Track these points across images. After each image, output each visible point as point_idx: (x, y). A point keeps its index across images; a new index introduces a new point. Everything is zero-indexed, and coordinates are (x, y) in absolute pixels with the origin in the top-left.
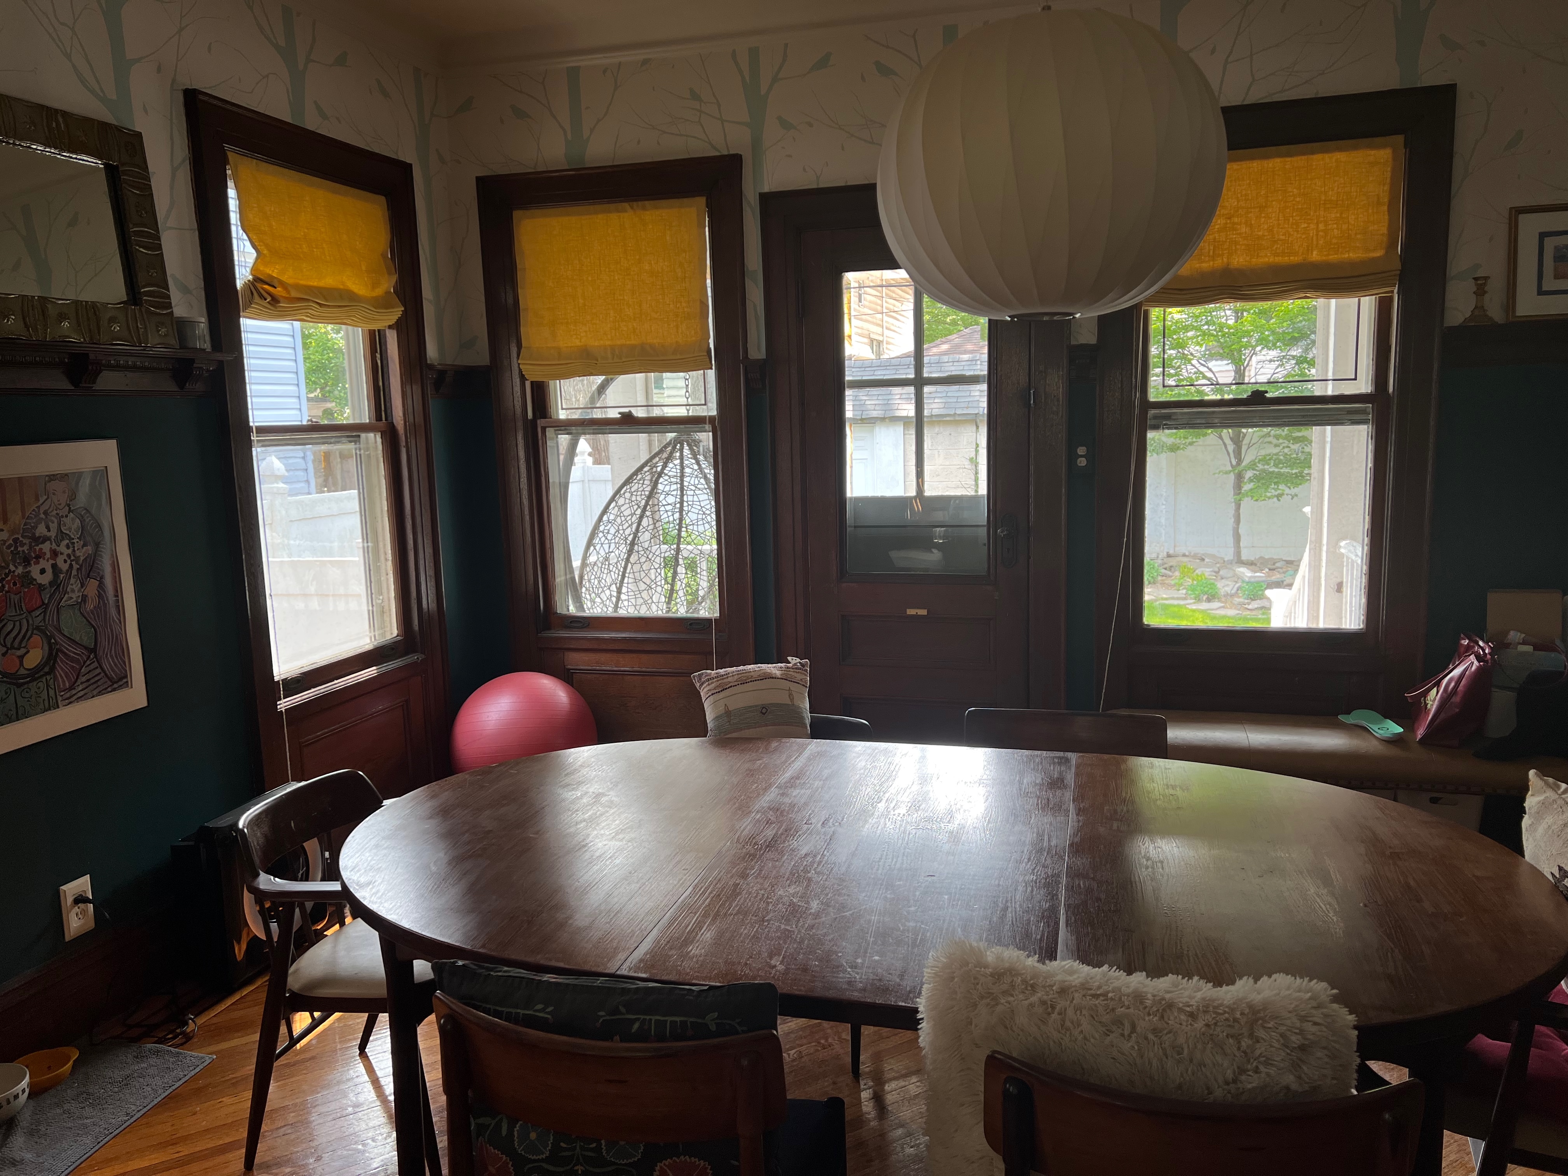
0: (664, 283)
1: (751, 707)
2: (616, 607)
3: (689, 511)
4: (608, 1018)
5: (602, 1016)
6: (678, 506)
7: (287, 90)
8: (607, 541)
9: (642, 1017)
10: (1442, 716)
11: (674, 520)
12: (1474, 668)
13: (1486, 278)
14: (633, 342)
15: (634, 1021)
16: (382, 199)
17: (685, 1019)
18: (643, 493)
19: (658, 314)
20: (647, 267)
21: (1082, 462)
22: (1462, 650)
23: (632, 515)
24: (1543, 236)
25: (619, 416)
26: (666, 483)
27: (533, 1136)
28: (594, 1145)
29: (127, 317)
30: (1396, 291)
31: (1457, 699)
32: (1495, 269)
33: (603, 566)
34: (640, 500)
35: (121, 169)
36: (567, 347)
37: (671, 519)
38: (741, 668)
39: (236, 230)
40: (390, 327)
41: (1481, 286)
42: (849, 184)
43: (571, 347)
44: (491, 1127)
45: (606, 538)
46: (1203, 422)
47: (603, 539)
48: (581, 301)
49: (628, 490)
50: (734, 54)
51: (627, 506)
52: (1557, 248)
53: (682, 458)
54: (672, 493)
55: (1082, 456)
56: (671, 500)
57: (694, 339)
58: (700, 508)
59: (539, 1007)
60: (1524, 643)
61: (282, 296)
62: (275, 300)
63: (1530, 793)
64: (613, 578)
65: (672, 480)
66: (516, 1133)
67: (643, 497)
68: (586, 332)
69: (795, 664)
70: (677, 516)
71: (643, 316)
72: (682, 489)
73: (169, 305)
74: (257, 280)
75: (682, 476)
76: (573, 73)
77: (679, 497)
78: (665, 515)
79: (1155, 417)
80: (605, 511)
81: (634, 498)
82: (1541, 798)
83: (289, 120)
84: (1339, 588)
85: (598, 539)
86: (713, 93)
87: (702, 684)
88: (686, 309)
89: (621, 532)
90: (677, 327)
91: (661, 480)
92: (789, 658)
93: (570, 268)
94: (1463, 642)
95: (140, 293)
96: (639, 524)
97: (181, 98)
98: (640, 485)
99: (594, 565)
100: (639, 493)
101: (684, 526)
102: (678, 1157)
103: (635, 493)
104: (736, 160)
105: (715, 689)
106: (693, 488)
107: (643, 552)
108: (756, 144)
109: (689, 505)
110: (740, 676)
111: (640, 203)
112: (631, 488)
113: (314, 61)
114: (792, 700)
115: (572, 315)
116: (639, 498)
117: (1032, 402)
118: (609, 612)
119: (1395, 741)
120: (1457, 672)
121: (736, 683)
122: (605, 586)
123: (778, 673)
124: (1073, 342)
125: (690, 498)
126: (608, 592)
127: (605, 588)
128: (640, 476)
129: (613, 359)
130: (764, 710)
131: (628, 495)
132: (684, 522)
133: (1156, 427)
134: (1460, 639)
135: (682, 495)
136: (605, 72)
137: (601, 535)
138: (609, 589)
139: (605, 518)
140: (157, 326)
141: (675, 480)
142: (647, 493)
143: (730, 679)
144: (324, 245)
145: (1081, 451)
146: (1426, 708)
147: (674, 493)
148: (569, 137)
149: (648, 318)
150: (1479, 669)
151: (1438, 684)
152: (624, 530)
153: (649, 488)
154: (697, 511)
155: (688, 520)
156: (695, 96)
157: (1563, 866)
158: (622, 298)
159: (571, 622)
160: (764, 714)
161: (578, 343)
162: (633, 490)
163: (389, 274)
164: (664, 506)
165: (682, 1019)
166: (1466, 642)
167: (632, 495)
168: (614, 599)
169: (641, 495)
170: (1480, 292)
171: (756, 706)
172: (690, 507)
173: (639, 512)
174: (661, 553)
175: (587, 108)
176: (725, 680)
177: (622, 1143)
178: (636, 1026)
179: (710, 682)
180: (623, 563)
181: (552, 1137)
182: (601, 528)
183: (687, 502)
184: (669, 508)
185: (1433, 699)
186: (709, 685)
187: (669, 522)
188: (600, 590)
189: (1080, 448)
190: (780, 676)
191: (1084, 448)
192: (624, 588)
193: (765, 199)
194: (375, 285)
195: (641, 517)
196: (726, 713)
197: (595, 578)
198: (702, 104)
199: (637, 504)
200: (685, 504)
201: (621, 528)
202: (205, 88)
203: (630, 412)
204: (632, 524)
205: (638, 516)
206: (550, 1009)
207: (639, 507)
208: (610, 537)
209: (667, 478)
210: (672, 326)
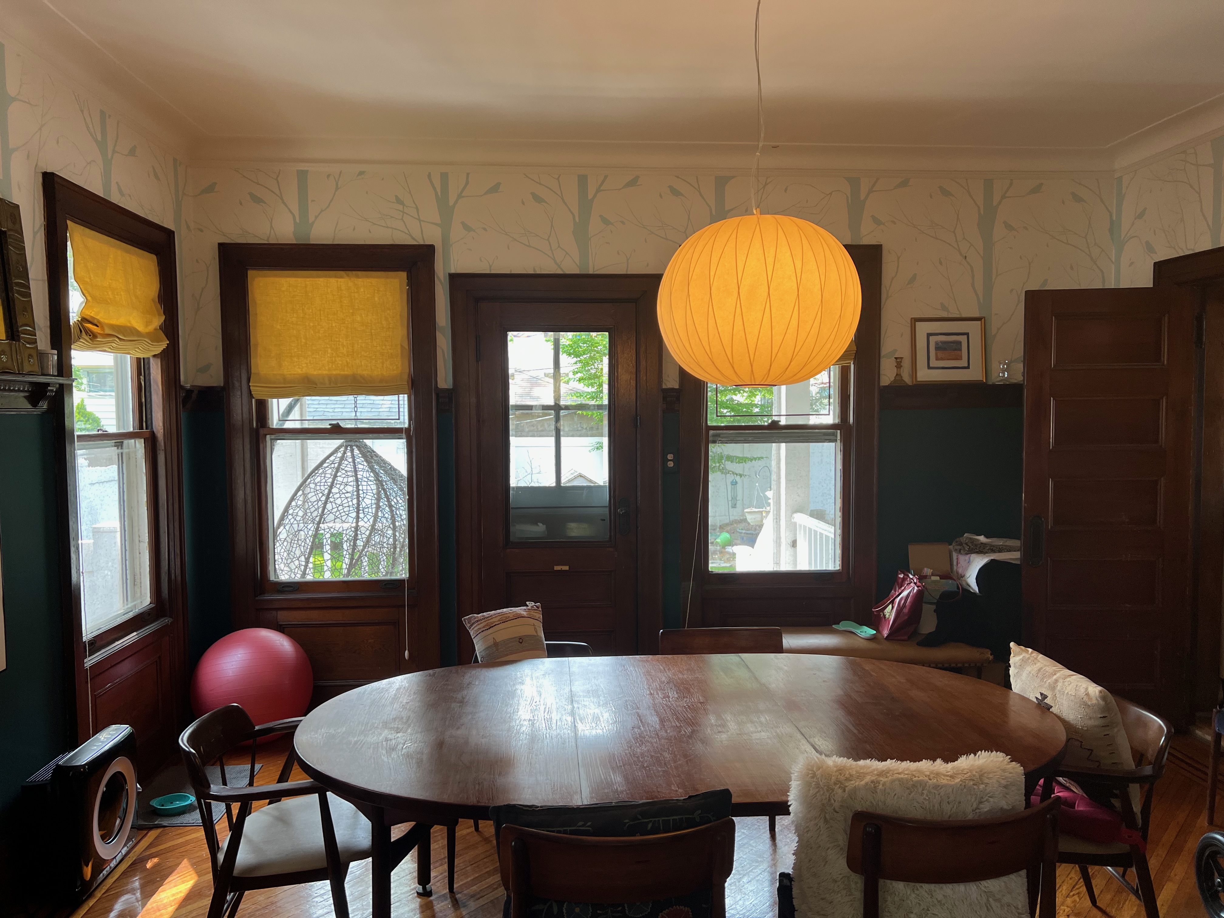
0: (373, 331)
1: (512, 638)
2: (304, 574)
3: (364, 498)
4: (631, 823)
5: (627, 823)
6: (355, 493)
7: (101, 173)
8: (295, 522)
9: (653, 819)
10: (898, 622)
11: (353, 505)
12: (915, 591)
13: (902, 358)
14: (346, 373)
15: (648, 823)
16: (154, 257)
17: (682, 817)
18: (326, 484)
19: (368, 353)
20: (359, 319)
21: (671, 464)
22: (900, 581)
23: (319, 500)
24: (929, 335)
25: (329, 427)
26: (344, 476)
27: (577, 910)
28: (620, 909)
29: (11, 350)
30: (852, 363)
31: (906, 610)
32: (905, 352)
33: (293, 542)
34: (324, 489)
35: (8, 233)
36: (290, 374)
37: (351, 503)
38: (498, 611)
39: (71, 280)
40: (154, 356)
41: (899, 362)
42: (513, 272)
43: (294, 374)
44: (545, 910)
45: (295, 520)
46: (743, 439)
47: (292, 520)
48: (303, 341)
49: (312, 482)
50: (429, 176)
51: (313, 494)
52: (937, 343)
53: (353, 457)
54: (350, 484)
55: (670, 460)
56: (349, 489)
57: (395, 372)
58: (372, 495)
59: (580, 823)
60: (933, 575)
61: (99, 333)
62: (93, 336)
63: (1012, 655)
64: (303, 550)
65: (349, 473)
66: (564, 911)
67: (326, 487)
68: (306, 363)
69: (532, 607)
70: (355, 501)
71: (355, 354)
72: (357, 480)
73: (35, 342)
74: (84, 320)
75: (356, 471)
76: (302, 176)
77: (355, 486)
78: (346, 501)
79: (714, 436)
80: (292, 499)
81: (318, 488)
82: (1021, 657)
83: (102, 196)
84: (794, 544)
85: (288, 520)
86: (414, 201)
87: (472, 625)
88: (389, 351)
89: (309, 514)
90: (383, 363)
91: (339, 474)
92: (527, 603)
93: (295, 316)
94: (900, 576)
95: (18, 331)
96: (324, 508)
97: (40, 179)
98: (322, 478)
99: (284, 541)
100: (322, 484)
101: (361, 509)
102: (672, 907)
103: (319, 484)
104: (430, 250)
105: (484, 627)
106: (366, 480)
107: (328, 530)
108: (445, 239)
109: (364, 493)
110: (501, 617)
111: (354, 272)
112: (314, 480)
113: (118, 152)
114: (536, 632)
115: (295, 350)
116: (322, 488)
117: (639, 424)
118: (298, 578)
119: (872, 639)
120: (905, 594)
121: (499, 622)
122: (294, 557)
123: (525, 613)
124: (664, 387)
125: (365, 488)
126: (297, 563)
127: (294, 559)
128: (321, 471)
129: (330, 385)
130: (521, 640)
131: (312, 486)
132: (361, 506)
133: (714, 442)
134: (897, 575)
135: (358, 486)
136: (328, 176)
137: (290, 517)
138: (298, 559)
139: (293, 503)
140: (29, 358)
141: (351, 474)
142: (329, 484)
143: (494, 620)
144: (122, 293)
145: (670, 457)
146: (885, 617)
147: (352, 484)
148: (298, 221)
149: (359, 356)
150: (918, 591)
151: (892, 602)
152: (311, 513)
153: (330, 480)
154: (370, 498)
155: (364, 505)
156: (399, 201)
157: (1042, 692)
158: (338, 340)
159: (283, 587)
160: (521, 643)
161: (300, 371)
162: (316, 481)
163: (159, 315)
164: (344, 493)
165: (680, 817)
166: (901, 576)
167: (316, 485)
168: (302, 568)
169: (324, 485)
170: (899, 366)
171: (515, 638)
172: (365, 494)
173: (324, 498)
174: (343, 531)
175: (313, 201)
176: (491, 621)
177: (638, 904)
178: (650, 826)
179: (479, 623)
180: (312, 539)
181: (591, 909)
182: (291, 512)
183: (362, 490)
184: (347, 495)
185: (890, 613)
186: (478, 625)
187: (349, 506)
188: (289, 561)
189: (669, 455)
190: (527, 616)
191: (672, 455)
192: (311, 558)
193: (455, 279)
194: (147, 324)
195: (326, 503)
196: (494, 644)
197: (285, 551)
198: (405, 207)
199: (322, 493)
200: (361, 492)
201: (308, 511)
202: (57, 171)
203: (338, 423)
204: (318, 508)
205: (323, 502)
206: (589, 824)
207: (323, 495)
208: (298, 518)
209: (344, 472)
210: (379, 362)
